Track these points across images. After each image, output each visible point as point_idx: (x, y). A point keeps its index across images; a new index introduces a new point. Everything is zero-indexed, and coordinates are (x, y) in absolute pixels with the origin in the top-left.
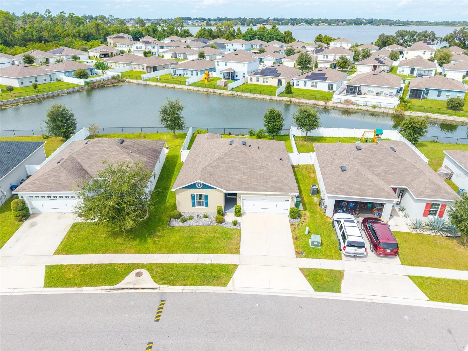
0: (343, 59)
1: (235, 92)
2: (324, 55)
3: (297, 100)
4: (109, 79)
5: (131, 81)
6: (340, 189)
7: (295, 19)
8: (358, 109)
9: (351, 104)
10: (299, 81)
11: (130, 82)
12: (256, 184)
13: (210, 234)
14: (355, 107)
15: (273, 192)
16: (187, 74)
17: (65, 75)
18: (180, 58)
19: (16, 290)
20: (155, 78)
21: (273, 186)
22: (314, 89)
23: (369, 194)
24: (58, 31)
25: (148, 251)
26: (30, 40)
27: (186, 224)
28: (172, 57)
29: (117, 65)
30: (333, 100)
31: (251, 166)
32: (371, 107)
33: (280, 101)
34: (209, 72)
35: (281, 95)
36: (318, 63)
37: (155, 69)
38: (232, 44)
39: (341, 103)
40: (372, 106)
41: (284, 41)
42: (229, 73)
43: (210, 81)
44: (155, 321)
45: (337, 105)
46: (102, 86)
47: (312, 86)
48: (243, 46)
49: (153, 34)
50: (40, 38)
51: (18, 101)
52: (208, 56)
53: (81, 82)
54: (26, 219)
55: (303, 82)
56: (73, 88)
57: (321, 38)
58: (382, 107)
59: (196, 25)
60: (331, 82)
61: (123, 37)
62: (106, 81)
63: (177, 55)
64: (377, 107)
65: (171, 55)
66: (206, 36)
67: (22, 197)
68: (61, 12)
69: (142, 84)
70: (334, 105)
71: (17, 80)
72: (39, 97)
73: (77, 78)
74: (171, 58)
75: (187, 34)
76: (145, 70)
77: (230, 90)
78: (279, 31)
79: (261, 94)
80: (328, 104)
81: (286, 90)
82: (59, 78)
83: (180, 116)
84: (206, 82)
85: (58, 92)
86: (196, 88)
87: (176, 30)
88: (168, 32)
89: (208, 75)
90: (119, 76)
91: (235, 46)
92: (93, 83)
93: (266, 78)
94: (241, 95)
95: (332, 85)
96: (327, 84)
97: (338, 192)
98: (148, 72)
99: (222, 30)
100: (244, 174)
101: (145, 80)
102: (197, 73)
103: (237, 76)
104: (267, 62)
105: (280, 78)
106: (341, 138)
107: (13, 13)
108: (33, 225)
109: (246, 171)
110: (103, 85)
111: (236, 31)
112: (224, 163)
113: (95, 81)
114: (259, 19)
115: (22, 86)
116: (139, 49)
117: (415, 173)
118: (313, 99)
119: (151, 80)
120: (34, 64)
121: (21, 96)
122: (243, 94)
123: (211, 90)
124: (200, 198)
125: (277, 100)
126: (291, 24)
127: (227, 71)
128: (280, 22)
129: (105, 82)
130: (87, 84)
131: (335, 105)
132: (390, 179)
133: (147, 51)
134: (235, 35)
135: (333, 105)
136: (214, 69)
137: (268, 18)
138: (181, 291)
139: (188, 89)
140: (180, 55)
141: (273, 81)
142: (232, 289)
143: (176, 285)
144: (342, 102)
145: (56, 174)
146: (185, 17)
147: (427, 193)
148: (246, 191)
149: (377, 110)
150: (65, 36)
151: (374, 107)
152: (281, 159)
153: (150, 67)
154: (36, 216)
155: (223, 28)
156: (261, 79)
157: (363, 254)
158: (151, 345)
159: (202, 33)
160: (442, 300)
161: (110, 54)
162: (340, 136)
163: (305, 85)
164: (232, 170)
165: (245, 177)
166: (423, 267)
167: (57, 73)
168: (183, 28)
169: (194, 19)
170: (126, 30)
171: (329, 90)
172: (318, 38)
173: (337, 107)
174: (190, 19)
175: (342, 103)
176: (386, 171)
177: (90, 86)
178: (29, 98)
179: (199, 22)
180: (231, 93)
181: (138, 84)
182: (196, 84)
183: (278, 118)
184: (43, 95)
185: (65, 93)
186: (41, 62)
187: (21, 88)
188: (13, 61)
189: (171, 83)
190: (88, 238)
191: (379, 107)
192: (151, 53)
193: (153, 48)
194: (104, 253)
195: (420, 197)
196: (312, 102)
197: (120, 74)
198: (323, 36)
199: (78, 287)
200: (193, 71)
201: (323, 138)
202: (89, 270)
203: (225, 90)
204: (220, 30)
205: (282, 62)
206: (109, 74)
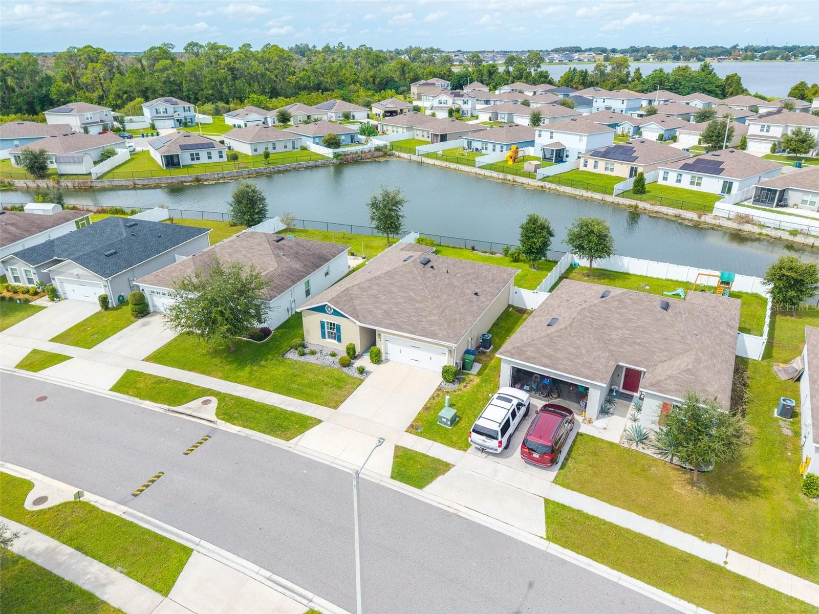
0: (797, 135)
1: (546, 183)
2: (763, 126)
3: (648, 206)
4: (370, 151)
5: (402, 155)
6: (521, 350)
7: (794, 48)
8: (760, 234)
9: (747, 222)
10: (668, 173)
11: (400, 157)
12: (404, 322)
13: (320, 377)
14: (756, 230)
15: (421, 336)
16: (486, 149)
17: (314, 142)
18: (503, 120)
19: (86, 387)
20: (436, 153)
21: (425, 328)
22: (694, 188)
23: (560, 367)
24: (345, 74)
25: (237, 380)
26: (305, 88)
27: (302, 359)
28: (490, 119)
29: (395, 129)
30: (715, 212)
31: (413, 295)
32: (788, 233)
33: (618, 204)
34: (517, 148)
35: (623, 194)
36: (748, 140)
37: (443, 138)
38: (604, 99)
39: (729, 219)
40: (790, 231)
41: (722, 94)
42: (553, 150)
43: (518, 162)
44: (184, 454)
45: (720, 221)
46: (357, 160)
47: (692, 183)
48: (623, 103)
49: (487, 78)
50: (318, 85)
51: (241, 174)
52: (548, 120)
53: (329, 152)
54: (142, 317)
55: (676, 174)
56: (316, 160)
57: (803, 90)
58: (811, 235)
59: (585, 60)
60: (729, 179)
61: (434, 84)
62: (365, 152)
63: (499, 115)
64: (801, 233)
65: (489, 115)
66: (576, 82)
67: (143, 290)
68: (361, 46)
69: (415, 161)
70: (715, 221)
71: (249, 146)
72: (268, 170)
73: (326, 146)
74: (488, 121)
75: (544, 78)
76: (429, 140)
77: (540, 180)
78: (715, 75)
79: (587, 189)
80: (703, 218)
81: (635, 187)
82: (305, 145)
83: (400, 214)
84: (510, 162)
85: (294, 165)
86: (488, 173)
87: (527, 72)
88: (514, 76)
89: (517, 152)
90: (386, 146)
91: (609, 103)
92: (345, 155)
93: (610, 163)
94: (556, 190)
95: (731, 184)
96: (722, 182)
97: (514, 355)
98: (432, 143)
99: (606, 72)
100: (396, 304)
101: (421, 155)
102: (502, 147)
103: (567, 156)
104: (649, 133)
105: (635, 164)
106: (662, 279)
107: (314, 47)
108: (144, 325)
109: (401, 300)
110: (360, 158)
111: (632, 74)
112: (378, 285)
113: (349, 152)
114: (712, 48)
115: (256, 153)
116: (443, 105)
117: (677, 350)
118: (678, 208)
119: (428, 155)
120: (291, 123)
121: (246, 168)
122: (558, 188)
123: (510, 177)
124: (331, 328)
125: (613, 202)
126: (782, 58)
127: (550, 146)
128: (758, 55)
129: (363, 155)
130: (337, 156)
131: (717, 222)
132: (624, 353)
133: (454, 108)
134: (630, 82)
135: (713, 222)
136: (531, 143)
137: (734, 47)
138: (235, 432)
139: (476, 174)
140: (503, 116)
141: (621, 169)
142: (293, 446)
143: (235, 424)
144: (731, 217)
145: (182, 268)
146: (571, 48)
147: (665, 384)
148: (385, 328)
149: (799, 239)
150: (351, 82)
151: (794, 233)
152: (476, 294)
153: (437, 135)
154: (154, 316)
155: (609, 69)
156: (602, 164)
157: (496, 450)
158: (161, 474)
159: (568, 78)
160: (566, 545)
161: (399, 111)
162: (660, 277)
163: (679, 181)
164: (384, 297)
165: (395, 309)
166: (583, 495)
167: (303, 138)
168: (539, 70)
169: (586, 51)
170: (448, 73)
171: (724, 193)
172: (796, 88)
173: (719, 226)
174: (578, 50)
175: (731, 219)
176: (626, 338)
177: (341, 159)
178: (255, 170)
179: (594, 55)
180: (540, 183)
181: (410, 161)
182: (490, 167)
183: (540, 233)
184: (274, 168)
185: (304, 167)
186: (300, 121)
187: (253, 156)
188: (266, 118)
189: (455, 163)
190: (185, 351)
191: (804, 234)
192: (461, 112)
193: (465, 103)
194: (190, 370)
195: (648, 389)
196: (674, 212)
197: (389, 144)
198: (810, 86)
199: (141, 399)
200: (496, 145)
201: (627, 276)
202: (162, 385)
203: (532, 178)
204: (602, 73)
205: (677, 134)
206: (376, 142)
